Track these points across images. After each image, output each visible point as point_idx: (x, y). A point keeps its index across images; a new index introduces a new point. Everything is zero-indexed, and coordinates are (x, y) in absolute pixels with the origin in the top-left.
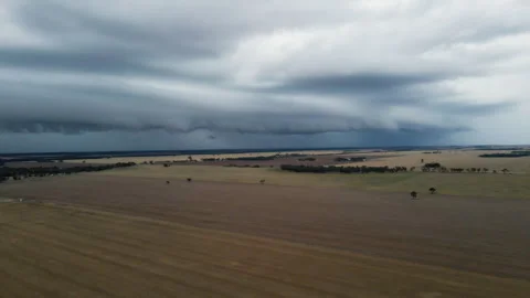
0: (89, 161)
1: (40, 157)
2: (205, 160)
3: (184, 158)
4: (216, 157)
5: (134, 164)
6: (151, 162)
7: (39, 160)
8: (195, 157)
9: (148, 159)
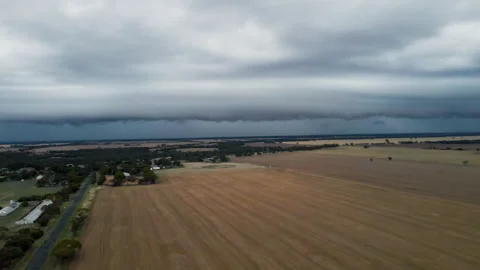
0: (301, 143)
1: (265, 139)
2: (402, 143)
3: (383, 141)
4: (414, 140)
5: (337, 145)
6: (352, 144)
7: (266, 142)
8: (391, 140)
9: (349, 142)
